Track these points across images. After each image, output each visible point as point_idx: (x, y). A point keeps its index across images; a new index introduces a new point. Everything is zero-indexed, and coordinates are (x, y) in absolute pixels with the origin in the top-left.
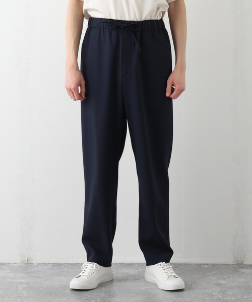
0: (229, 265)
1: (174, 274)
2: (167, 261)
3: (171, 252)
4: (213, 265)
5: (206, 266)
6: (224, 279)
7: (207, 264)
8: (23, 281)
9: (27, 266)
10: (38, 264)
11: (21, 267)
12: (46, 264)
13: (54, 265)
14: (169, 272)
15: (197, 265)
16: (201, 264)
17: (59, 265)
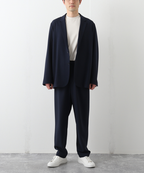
0: (108, 154)
1: (90, 160)
2: (88, 156)
3: (90, 152)
4: (101, 154)
5: (99, 155)
6: (106, 161)
7: (99, 154)
8: (26, 161)
9: (27, 155)
10: (32, 154)
11: (25, 155)
12: (35, 154)
13: (38, 154)
14: (88, 160)
15: (95, 154)
16: (97, 154)
17: (40, 154)
